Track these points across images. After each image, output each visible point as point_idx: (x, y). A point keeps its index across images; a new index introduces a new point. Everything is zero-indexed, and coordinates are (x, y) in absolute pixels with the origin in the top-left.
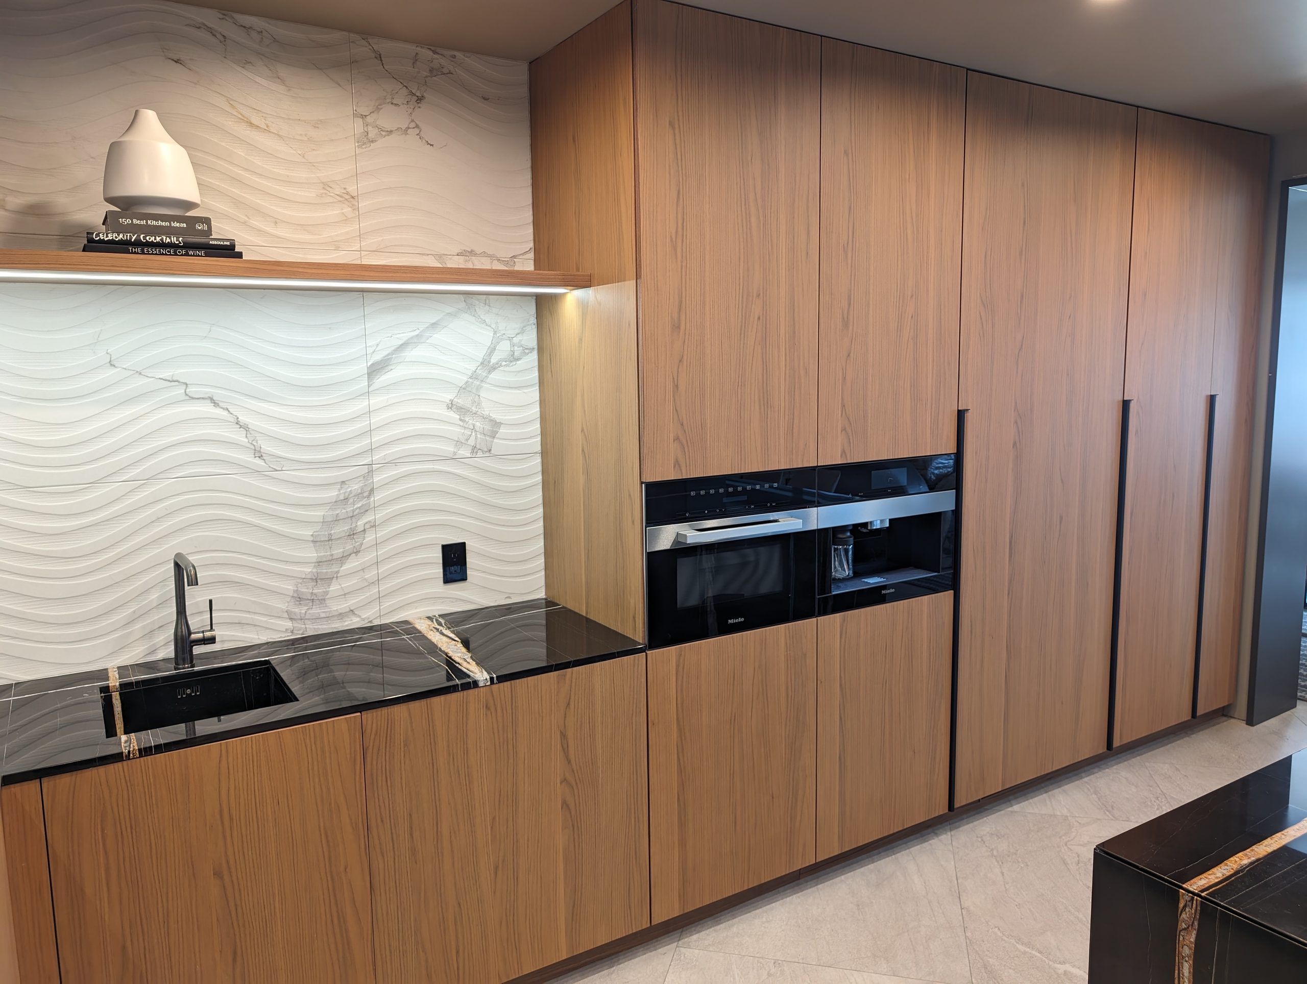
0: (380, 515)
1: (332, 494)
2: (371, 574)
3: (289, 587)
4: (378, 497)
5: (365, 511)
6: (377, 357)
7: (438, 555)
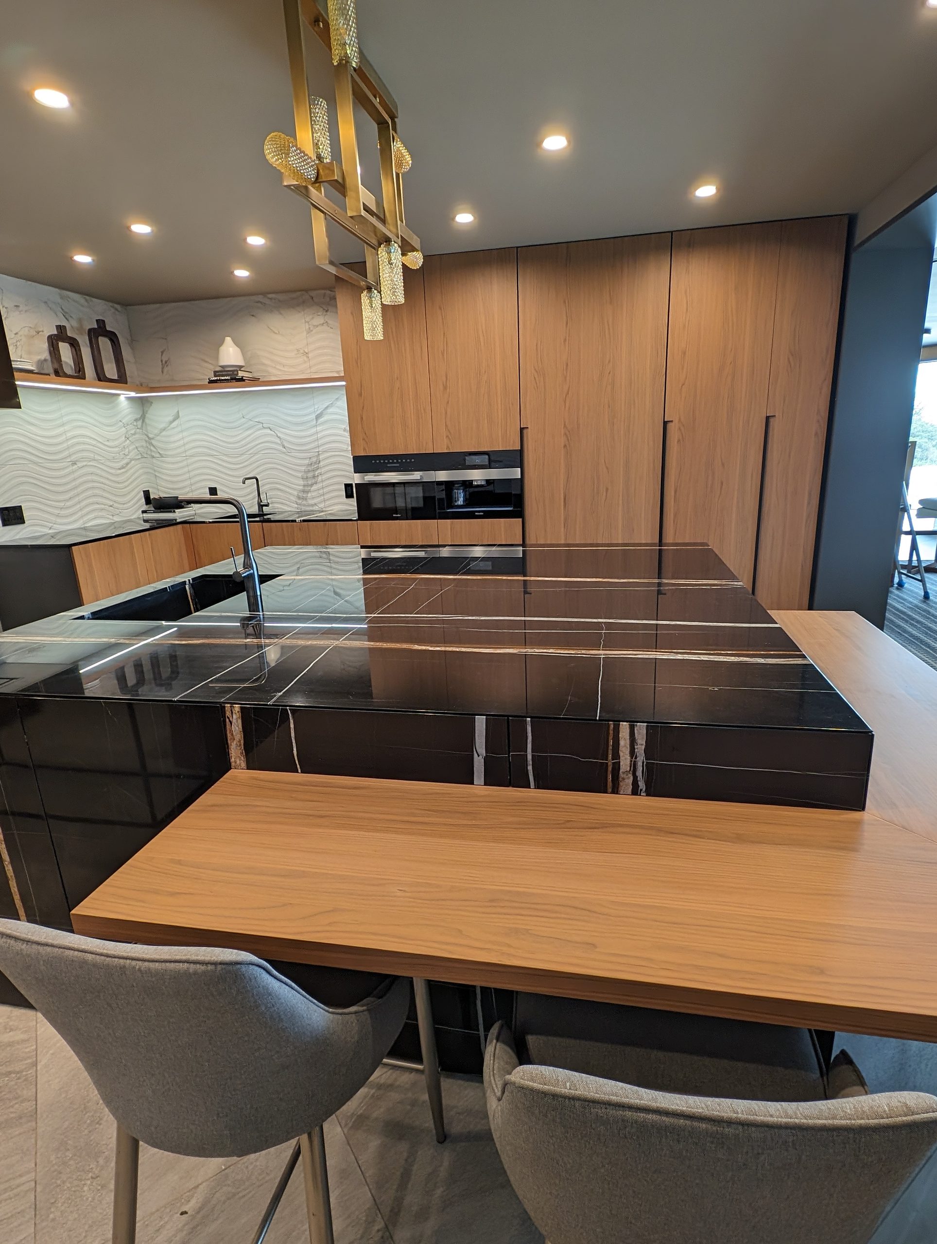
0: (323, 470)
1: (307, 462)
2: (321, 492)
3: (296, 493)
4: (321, 464)
5: (318, 469)
6: (318, 412)
7: (344, 487)
